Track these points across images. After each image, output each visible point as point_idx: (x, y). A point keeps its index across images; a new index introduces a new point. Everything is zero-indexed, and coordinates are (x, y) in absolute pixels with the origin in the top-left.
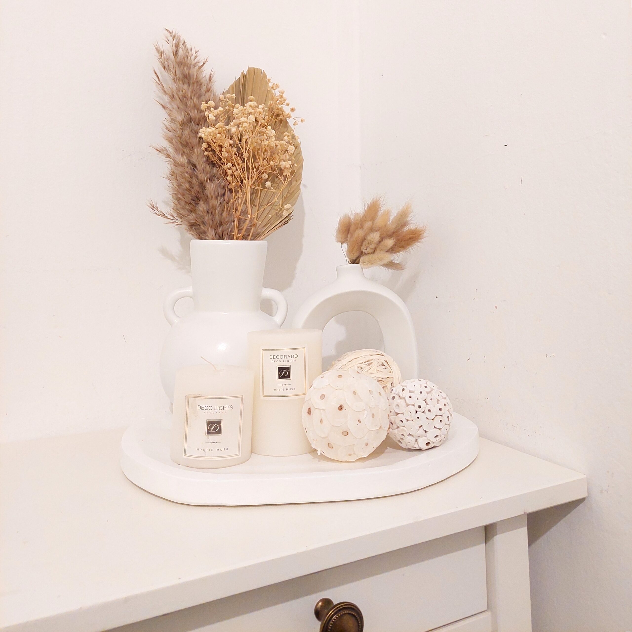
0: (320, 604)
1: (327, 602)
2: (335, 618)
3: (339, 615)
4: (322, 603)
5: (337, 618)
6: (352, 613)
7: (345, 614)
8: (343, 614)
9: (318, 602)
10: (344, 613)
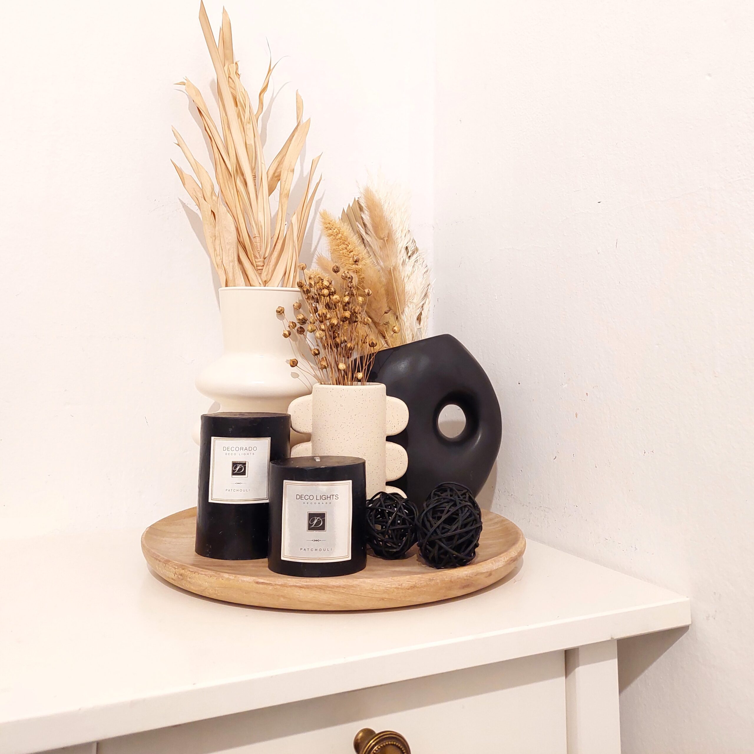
0: (361, 735)
1: (368, 733)
2: (377, 749)
3: (382, 745)
4: (363, 734)
5: (379, 749)
6: (397, 744)
7: (389, 744)
8: (386, 745)
9: (359, 732)
10: (387, 743)
